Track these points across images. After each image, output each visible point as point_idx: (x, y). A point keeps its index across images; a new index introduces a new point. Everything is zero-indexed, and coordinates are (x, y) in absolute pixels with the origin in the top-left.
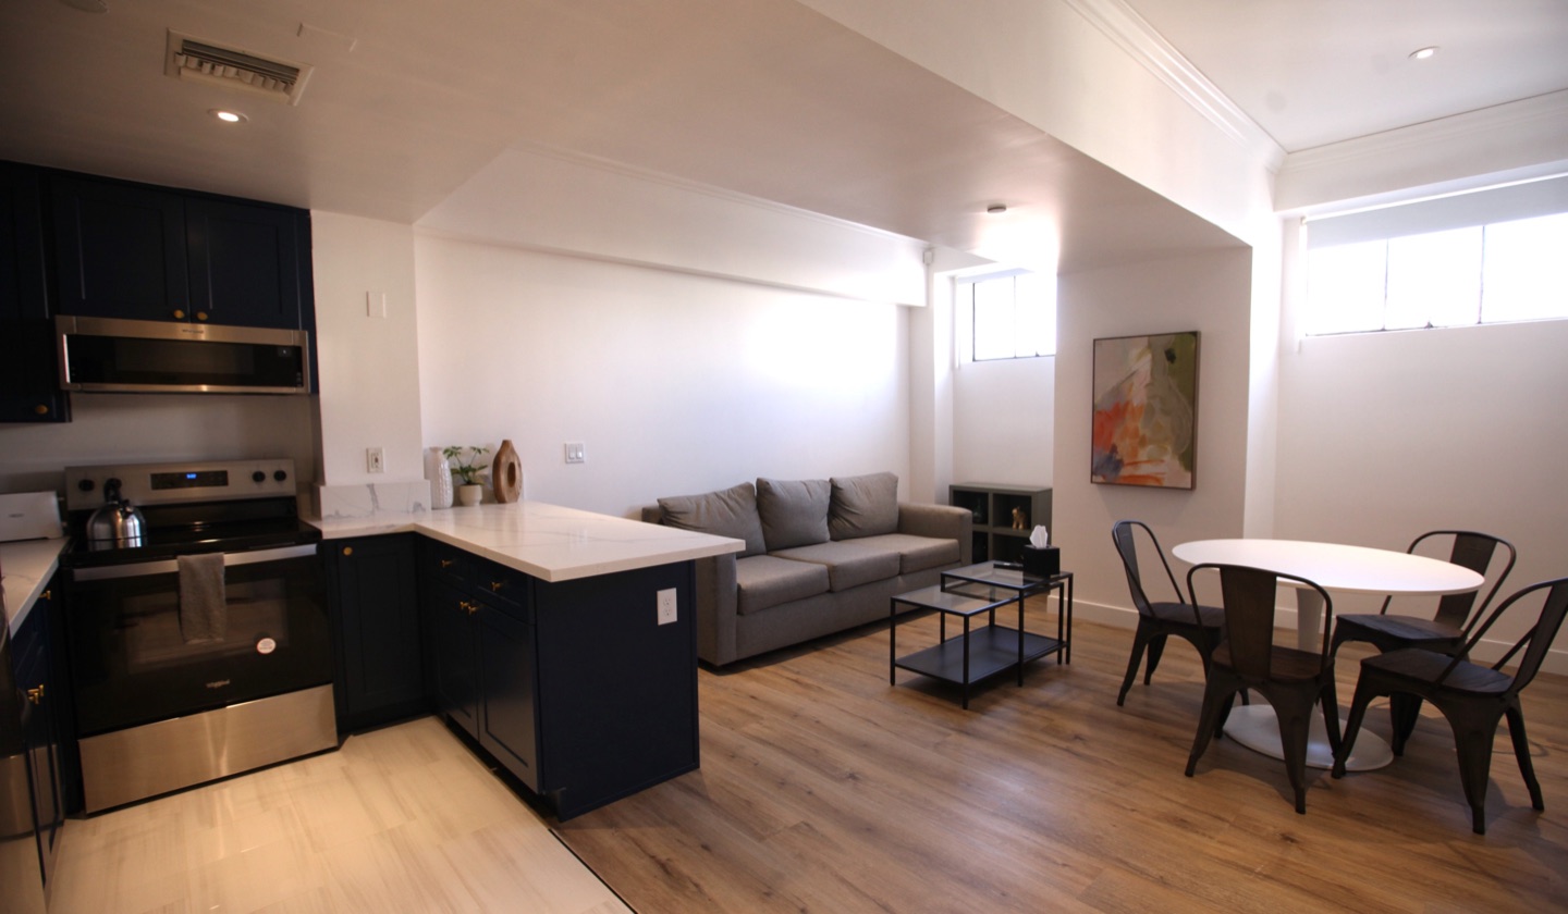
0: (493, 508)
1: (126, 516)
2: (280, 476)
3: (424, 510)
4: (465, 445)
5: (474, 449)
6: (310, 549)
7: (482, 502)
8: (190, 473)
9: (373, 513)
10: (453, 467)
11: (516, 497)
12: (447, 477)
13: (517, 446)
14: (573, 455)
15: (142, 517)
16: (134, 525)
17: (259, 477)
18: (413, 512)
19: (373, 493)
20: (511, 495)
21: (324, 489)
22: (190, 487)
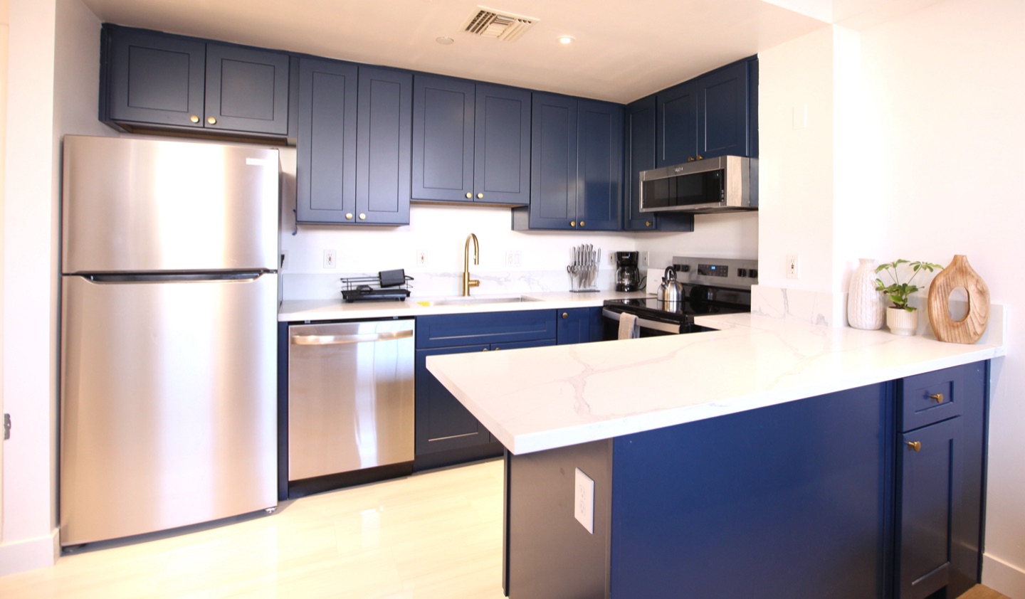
2: (753, 274)
3: (826, 325)
7: (915, 334)
8: (713, 266)
9: (784, 316)
16: (673, 294)
17: (741, 272)
18: (817, 324)
19: (785, 296)
20: (957, 333)
21: (754, 288)
22: (712, 275)
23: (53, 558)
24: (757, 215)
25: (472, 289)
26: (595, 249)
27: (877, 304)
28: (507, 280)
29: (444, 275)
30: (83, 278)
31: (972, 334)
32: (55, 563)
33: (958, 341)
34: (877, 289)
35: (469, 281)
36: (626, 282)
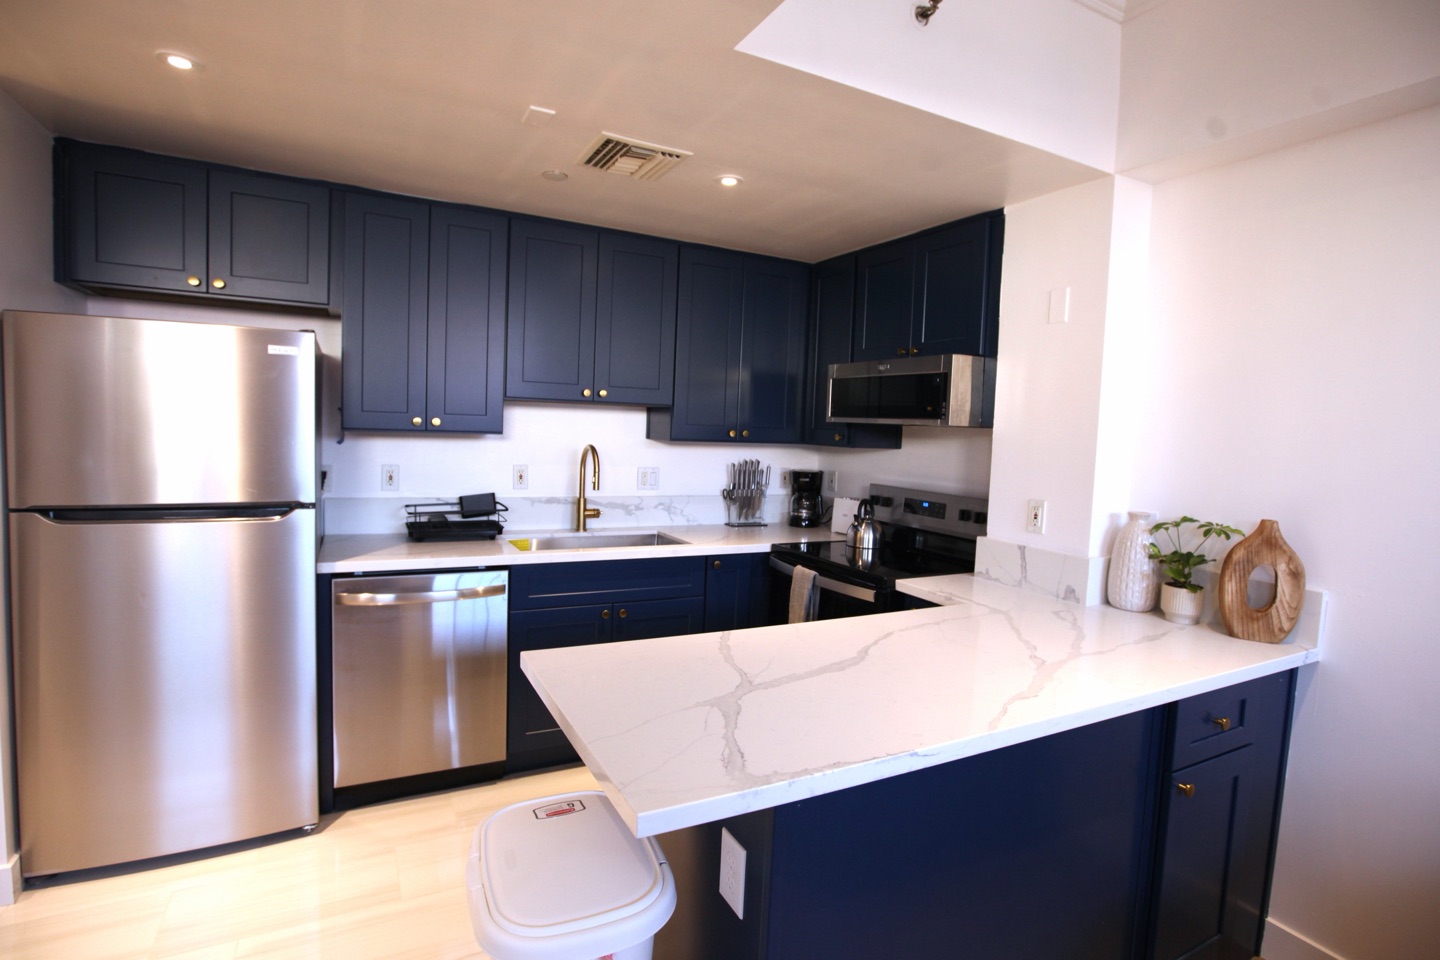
2: (980, 518)
3: (1078, 601)
8: (925, 502)
9: (1020, 584)
16: (868, 539)
17: (964, 515)
18: (1064, 599)
19: (1023, 558)
20: (1256, 627)
21: (980, 540)
22: (923, 515)
23: (12, 895)
24: (990, 434)
25: (588, 521)
26: (763, 466)
27: (1149, 576)
28: (638, 508)
29: (550, 501)
30: (37, 515)
31: (1276, 630)
32: (15, 902)
33: (1257, 638)
34: (1151, 557)
35: (585, 510)
36: (804, 513)
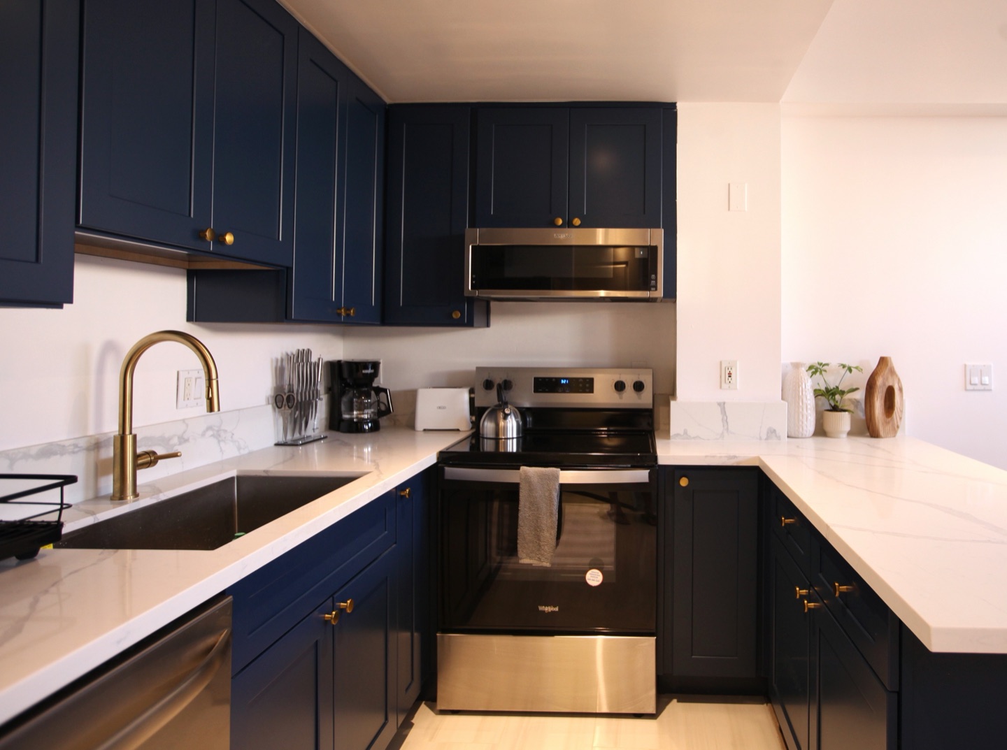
0: (864, 442)
1: (506, 417)
2: (639, 387)
3: (779, 438)
4: (834, 362)
5: (844, 366)
6: (641, 476)
7: (850, 434)
8: (564, 379)
9: (722, 435)
10: (818, 388)
11: (894, 430)
12: (809, 401)
13: (897, 363)
14: (976, 380)
15: (519, 419)
16: (511, 426)
17: (620, 386)
18: (766, 439)
19: (724, 412)
20: (888, 428)
21: (672, 403)
22: (564, 393)
33: (889, 435)
